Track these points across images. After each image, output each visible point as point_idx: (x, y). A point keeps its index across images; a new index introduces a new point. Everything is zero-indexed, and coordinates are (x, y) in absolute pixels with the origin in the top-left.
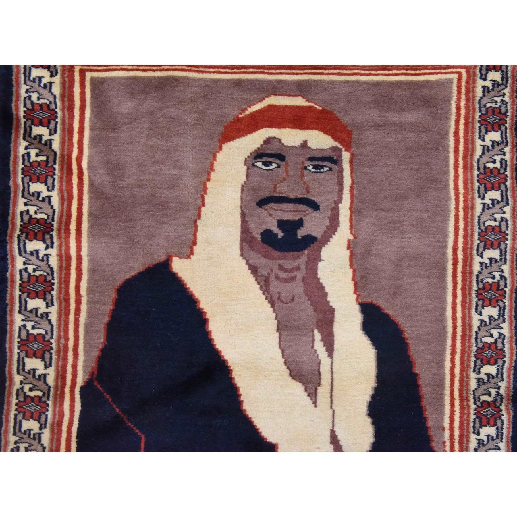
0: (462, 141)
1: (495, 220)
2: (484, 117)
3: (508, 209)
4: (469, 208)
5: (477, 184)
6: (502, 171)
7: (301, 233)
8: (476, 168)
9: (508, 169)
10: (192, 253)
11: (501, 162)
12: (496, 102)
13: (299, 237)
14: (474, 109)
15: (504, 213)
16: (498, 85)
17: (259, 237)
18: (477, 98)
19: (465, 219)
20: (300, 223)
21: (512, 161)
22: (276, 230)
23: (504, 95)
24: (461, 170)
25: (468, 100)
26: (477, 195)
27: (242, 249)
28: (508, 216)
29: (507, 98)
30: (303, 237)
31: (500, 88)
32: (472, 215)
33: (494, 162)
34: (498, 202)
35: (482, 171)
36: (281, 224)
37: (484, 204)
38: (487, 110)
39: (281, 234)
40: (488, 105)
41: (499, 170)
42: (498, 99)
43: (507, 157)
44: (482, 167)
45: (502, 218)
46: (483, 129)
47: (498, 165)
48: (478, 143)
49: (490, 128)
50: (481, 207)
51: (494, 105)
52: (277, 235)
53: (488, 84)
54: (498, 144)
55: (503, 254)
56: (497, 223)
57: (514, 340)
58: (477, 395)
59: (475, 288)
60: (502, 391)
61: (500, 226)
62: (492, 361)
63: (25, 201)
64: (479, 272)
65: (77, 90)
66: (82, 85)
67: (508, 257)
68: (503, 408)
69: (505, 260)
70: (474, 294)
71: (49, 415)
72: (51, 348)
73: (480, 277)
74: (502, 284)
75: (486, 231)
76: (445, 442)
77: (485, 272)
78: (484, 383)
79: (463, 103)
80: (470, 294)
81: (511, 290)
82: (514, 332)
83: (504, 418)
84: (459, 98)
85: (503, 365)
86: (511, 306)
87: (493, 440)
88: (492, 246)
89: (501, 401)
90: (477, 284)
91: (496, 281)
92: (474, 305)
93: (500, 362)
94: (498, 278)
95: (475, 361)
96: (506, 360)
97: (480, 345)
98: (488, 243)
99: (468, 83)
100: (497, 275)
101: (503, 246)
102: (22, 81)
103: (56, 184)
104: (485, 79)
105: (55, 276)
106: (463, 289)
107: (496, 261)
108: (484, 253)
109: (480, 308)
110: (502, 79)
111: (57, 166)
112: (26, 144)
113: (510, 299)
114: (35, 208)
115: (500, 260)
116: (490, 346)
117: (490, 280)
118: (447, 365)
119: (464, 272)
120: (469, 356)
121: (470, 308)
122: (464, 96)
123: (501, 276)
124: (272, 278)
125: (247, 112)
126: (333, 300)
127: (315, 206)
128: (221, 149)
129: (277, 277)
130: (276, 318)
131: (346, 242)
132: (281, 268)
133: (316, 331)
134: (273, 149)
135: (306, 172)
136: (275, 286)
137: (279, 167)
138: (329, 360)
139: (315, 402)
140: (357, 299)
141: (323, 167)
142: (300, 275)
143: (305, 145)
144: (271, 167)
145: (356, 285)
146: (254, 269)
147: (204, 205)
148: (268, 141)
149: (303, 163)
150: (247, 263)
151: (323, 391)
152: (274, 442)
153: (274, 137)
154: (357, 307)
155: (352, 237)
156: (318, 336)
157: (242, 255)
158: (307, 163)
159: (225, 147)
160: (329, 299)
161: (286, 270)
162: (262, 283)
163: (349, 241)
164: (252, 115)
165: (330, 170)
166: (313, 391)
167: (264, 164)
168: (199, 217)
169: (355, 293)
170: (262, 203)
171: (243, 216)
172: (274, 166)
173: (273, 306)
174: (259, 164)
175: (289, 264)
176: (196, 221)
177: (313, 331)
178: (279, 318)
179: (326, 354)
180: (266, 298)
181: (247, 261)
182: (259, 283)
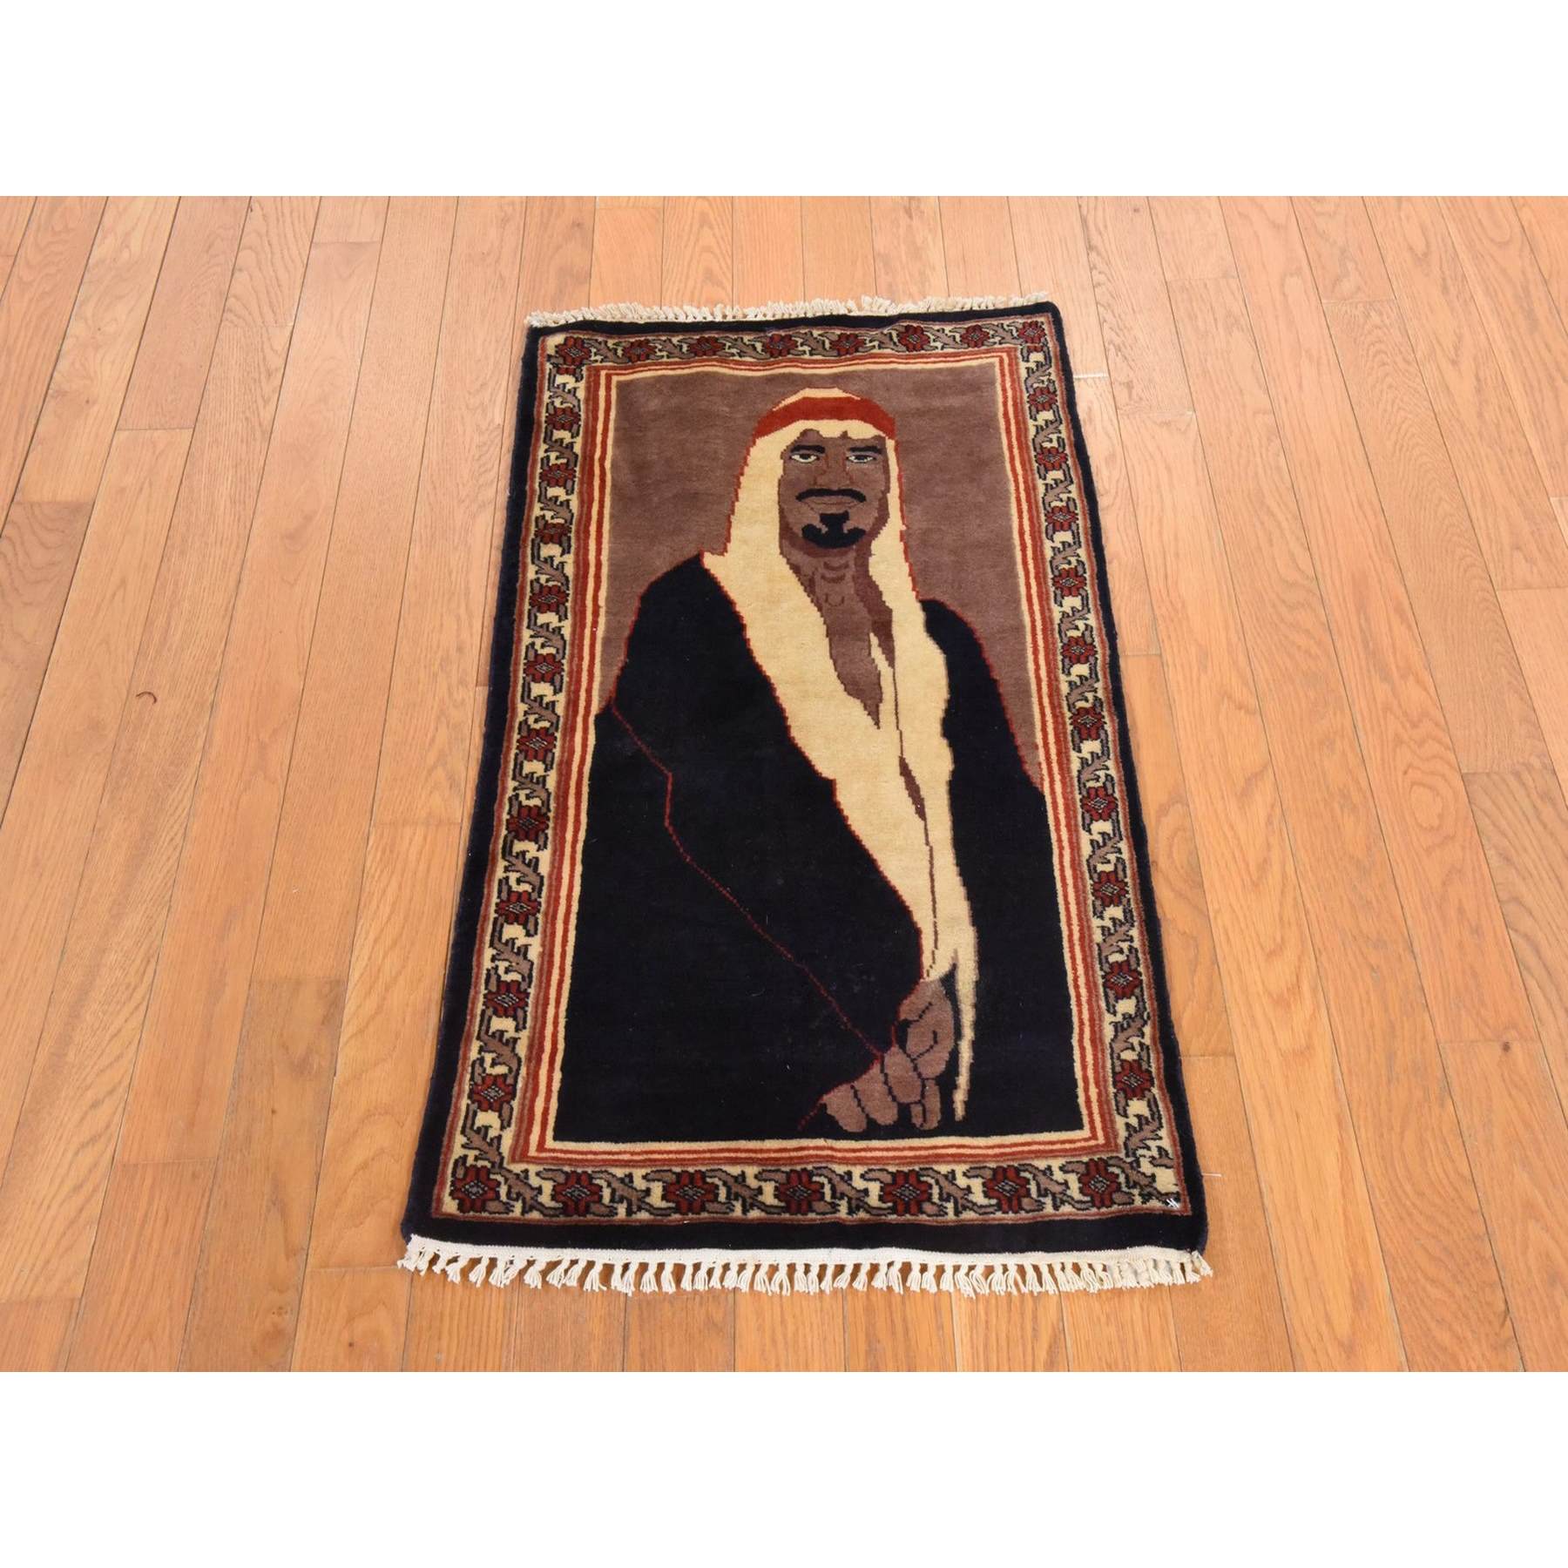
0: (1013, 422)
1: (1061, 500)
2: (1032, 398)
3: (1073, 488)
4: (1030, 489)
5: (1036, 465)
6: (1061, 450)
7: (847, 527)
8: (1032, 448)
9: (1067, 447)
10: (725, 550)
11: (1058, 441)
12: (1043, 382)
13: (845, 531)
14: (1021, 391)
15: (1070, 492)
16: (1042, 365)
17: (800, 534)
18: (1023, 379)
19: (1028, 500)
20: (845, 517)
21: (1069, 438)
22: (817, 523)
23: (1050, 374)
24: (1016, 451)
25: (1013, 381)
26: (1037, 476)
27: (781, 547)
28: (1074, 495)
29: (1053, 377)
30: (850, 531)
31: (1044, 368)
32: (1035, 496)
33: (1051, 441)
34: (1062, 482)
35: (1038, 450)
36: (825, 518)
37: (1046, 485)
38: (1034, 390)
39: (824, 529)
40: (1035, 385)
41: (1057, 449)
42: (1045, 379)
43: (1064, 435)
44: (1038, 447)
45: (1068, 498)
46: (1033, 409)
47: (1055, 444)
48: (1031, 423)
49: (1040, 408)
50: (1044, 487)
51: (1041, 385)
52: (820, 530)
53: (1032, 365)
54: (1052, 422)
55: (1076, 535)
56: (1064, 504)
57: (1104, 632)
58: (1071, 701)
59: (1050, 576)
60: (1100, 694)
61: (1068, 506)
62: (1083, 659)
63: (542, 505)
64: (1053, 558)
65: (602, 393)
66: (608, 388)
67: (1082, 539)
68: (1105, 713)
69: (1080, 542)
70: (1050, 583)
71: (557, 751)
72: (563, 670)
73: (1054, 564)
74: (1080, 569)
75: (1053, 512)
76: (1040, 764)
77: (1059, 557)
78: (1077, 687)
79: (1008, 385)
80: (1046, 583)
81: (1091, 576)
82: (1102, 622)
83: (1108, 727)
84: (1003, 381)
85: (1096, 663)
86: (1094, 593)
87: (1098, 758)
88: (1062, 528)
89: (1101, 706)
90: (1053, 571)
91: (1073, 566)
92: (1052, 595)
93: (1092, 660)
94: (1074, 563)
95: (1063, 661)
96: (1099, 656)
97: (1066, 640)
98: (1058, 525)
99: (1010, 365)
100: (1073, 560)
101: (1074, 527)
102: (546, 388)
103: (576, 487)
104: (1028, 361)
105: (571, 585)
106: (1037, 577)
107: (1070, 545)
108: (1055, 536)
109: (1059, 598)
110: (1045, 359)
111: (577, 469)
112: (546, 447)
113: (1093, 585)
114: (552, 513)
115: (1075, 543)
116: (1076, 641)
117: (1067, 567)
118: (1031, 666)
119: (1035, 559)
120: (1054, 654)
121: (1048, 599)
122: (1008, 378)
123: (1078, 561)
124: (817, 578)
125: (781, 405)
126: (889, 599)
127: (860, 498)
128: (754, 443)
129: (823, 577)
130: (825, 623)
131: (899, 534)
132: (827, 566)
133: (872, 635)
134: (811, 441)
135: (847, 463)
136: (822, 587)
137: (818, 459)
138: (890, 670)
139: (877, 723)
140: (917, 597)
141: (866, 457)
142: (849, 574)
143: (845, 435)
144: (809, 460)
145: (914, 580)
146: (796, 569)
147: (737, 500)
148: (805, 433)
149: (844, 454)
150: (788, 562)
151: (886, 708)
152: (831, 777)
153: (811, 430)
154: (918, 606)
155: (904, 528)
156: (874, 640)
157: (782, 553)
158: (848, 454)
159: (758, 441)
160: (884, 598)
161: (833, 569)
162: (807, 583)
163: (901, 532)
164: (787, 408)
165: (875, 459)
166: (873, 709)
167: (802, 456)
168: (733, 512)
169: (914, 589)
170: (801, 497)
171: (781, 512)
172: (813, 458)
173: (820, 609)
174: (797, 457)
175: (836, 561)
176: (729, 517)
177: (868, 635)
178: (828, 622)
179: (886, 663)
180: (812, 601)
181: (788, 560)
182: (802, 584)
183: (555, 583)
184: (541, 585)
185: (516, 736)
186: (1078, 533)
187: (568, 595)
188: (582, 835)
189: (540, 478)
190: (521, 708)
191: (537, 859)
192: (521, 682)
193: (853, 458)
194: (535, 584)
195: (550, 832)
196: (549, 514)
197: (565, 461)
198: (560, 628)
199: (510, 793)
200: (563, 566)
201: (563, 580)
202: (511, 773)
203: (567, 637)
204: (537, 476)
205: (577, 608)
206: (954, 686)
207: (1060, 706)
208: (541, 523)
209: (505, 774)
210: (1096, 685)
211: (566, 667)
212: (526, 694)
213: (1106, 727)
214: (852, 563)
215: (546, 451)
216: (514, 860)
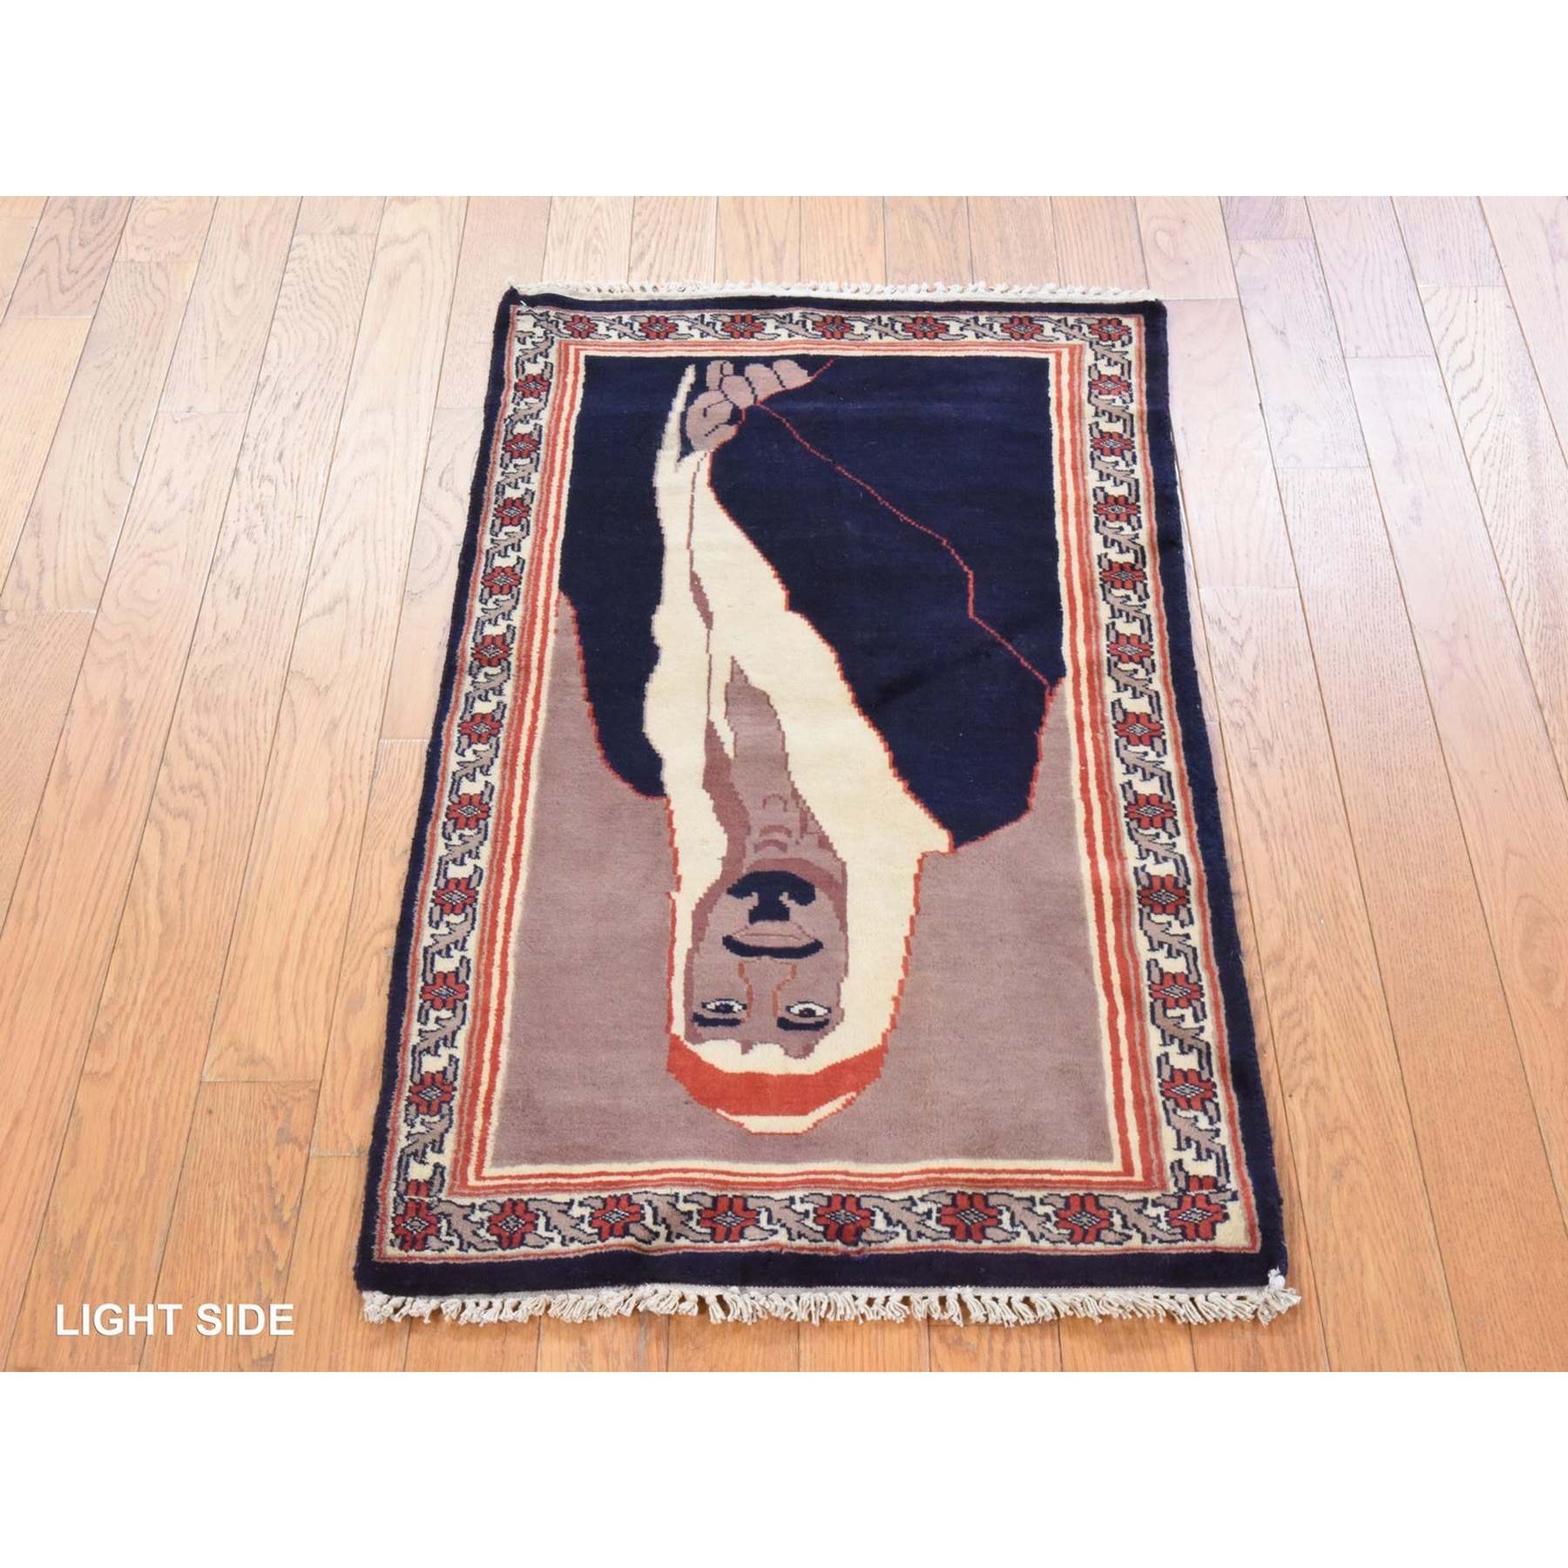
0: (487, 1055)
1: (448, 924)
2: (447, 1097)
3: (426, 941)
4: (487, 943)
5: (470, 982)
6: (428, 1004)
7: (753, 900)
8: (469, 1010)
9: (417, 1008)
10: (920, 862)
11: (427, 1017)
12: (422, 1123)
13: (755, 895)
14: (461, 1111)
15: (433, 936)
16: (415, 1154)
17: (817, 891)
18: (453, 1130)
19: (494, 924)
20: (755, 916)
21: (410, 1020)
22: (791, 904)
23: (409, 1135)
24: (494, 1004)
25: (470, 1127)
26: (472, 965)
28: (428, 931)
29: (405, 1129)
30: (749, 894)
31: (412, 1149)
32: (483, 931)
33: (438, 1020)
34: (440, 953)
35: (460, 1005)
36: (783, 914)
37: (463, 949)
38: (439, 1111)
39: (784, 898)
40: (436, 1118)
41: (432, 1007)
42: (419, 1128)
43: (416, 1026)
44: (459, 1011)
45: (437, 927)
46: (450, 1076)
47: (433, 1014)
48: (460, 1053)
49: (439, 1078)
50: (467, 945)
51: (427, 1118)
52: (790, 898)
53: (432, 1157)
54: (428, 1050)
55: (442, 871)
56: (446, 918)
57: (443, 747)
58: (505, 674)
59: (491, 821)
60: (469, 679)
61: (442, 913)
62: (478, 719)
63: (1189, 942)
64: (481, 843)
65: (1134, 1137)
66: (1124, 1143)
67: (435, 867)
68: (469, 659)
69: (440, 864)
70: (493, 812)
71: (1104, 642)
72: (1115, 726)
73: (481, 837)
74: (450, 827)
75: (465, 905)
76: (557, 615)
77: (472, 845)
78: (493, 689)
79: (478, 1123)
80: (499, 811)
81: (437, 817)
82: (442, 759)
83: (470, 644)
84: (485, 1130)
85: (464, 713)
86: (441, 796)
87: (490, 620)
88: (458, 882)
89: (471, 668)
90: (486, 826)
91: (458, 832)
92: (495, 796)
93: (468, 717)
94: (455, 837)
95: (503, 717)
96: (457, 721)
97: (493, 740)
98: (462, 887)
99: (467, 1160)
100: (455, 840)
101: (442, 883)
102: (1228, 1150)
103: (1145, 973)
104: (437, 1166)
105: (1125, 829)
106: (509, 818)
107: (454, 861)
108: (471, 872)
109: (487, 792)
110: (407, 1166)
111: (1148, 1000)
112: (1203, 1036)
113: (440, 805)
114: (1172, 931)
115: (447, 863)
116: (480, 739)
117: (467, 832)
118: (542, 714)
119: (506, 843)
120: (510, 724)
121: (501, 792)
122: (477, 1133)
123: (450, 839)
124: (796, 834)
125: (842, 1100)
126: (705, 801)
127: (731, 943)
128: (884, 1036)
129: (789, 833)
130: (789, 773)
131: (683, 886)
132: (783, 847)
133: (731, 755)
134: (796, 1037)
135: (745, 1002)
136: (792, 819)
137: (788, 1009)
138: (712, 718)
139: (734, 662)
140: (669, 802)
141: (717, 1009)
142: (755, 836)
143: (746, 1047)
144: (801, 1007)
145: (670, 823)
146: (824, 843)
147: (907, 939)
148: (807, 1051)
149: (749, 1015)
150: (835, 853)
151: (722, 676)
152: (790, 614)
153: (796, 1057)
154: (668, 790)
155: (674, 895)
156: (729, 750)
157: (844, 864)
158: (742, 1015)
159: (878, 1041)
160: (711, 803)
161: (776, 843)
162: (811, 823)
163: (678, 889)
164: (833, 1096)
165: (704, 1006)
166: (737, 677)
167: (811, 1013)
168: (912, 920)
169: (671, 813)
170: (815, 947)
171: (844, 926)
172: (796, 1010)
173: (795, 791)
174: (820, 1011)
175: (772, 853)
176: (917, 912)
177: (736, 756)
178: (785, 776)
179: (716, 727)
180: (804, 802)
181: (835, 855)
182: (817, 822)
183: (1146, 832)
184: (1164, 829)
185: (1157, 657)
186: (438, 874)
187: (1126, 816)
188: (1061, 566)
189: (1201, 987)
190: (1157, 685)
191: (1106, 546)
192: (1165, 714)
193: (737, 1007)
194: (1173, 831)
195: (1097, 570)
196: (1176, 928)
197: (1170, 1013)
198: (1128, 772)
199: (1150, 602)
200: (1141, 854)
201: (1137, 836)
202: (1153, 622)
203: (1116, 762)
204: (1206, 990)
205: (1110, 798)
206: (639, 695)
207: (519, 668)
208: (1183, 914)
209: (1160, 620)
210: (471, 689)
211: (1112, 730)
212: (1154, 700)
213: (473, 645)
214: (750, 848)
215: (1202, 1029)
216: (1131, 545)
